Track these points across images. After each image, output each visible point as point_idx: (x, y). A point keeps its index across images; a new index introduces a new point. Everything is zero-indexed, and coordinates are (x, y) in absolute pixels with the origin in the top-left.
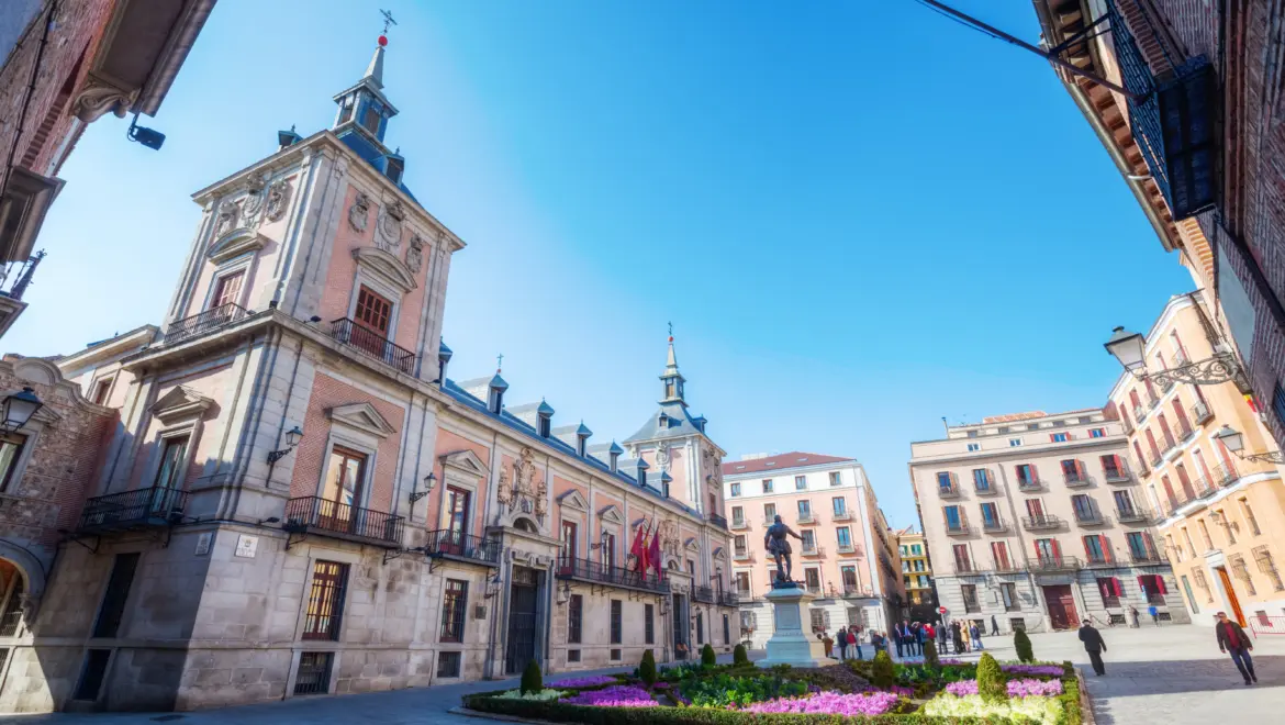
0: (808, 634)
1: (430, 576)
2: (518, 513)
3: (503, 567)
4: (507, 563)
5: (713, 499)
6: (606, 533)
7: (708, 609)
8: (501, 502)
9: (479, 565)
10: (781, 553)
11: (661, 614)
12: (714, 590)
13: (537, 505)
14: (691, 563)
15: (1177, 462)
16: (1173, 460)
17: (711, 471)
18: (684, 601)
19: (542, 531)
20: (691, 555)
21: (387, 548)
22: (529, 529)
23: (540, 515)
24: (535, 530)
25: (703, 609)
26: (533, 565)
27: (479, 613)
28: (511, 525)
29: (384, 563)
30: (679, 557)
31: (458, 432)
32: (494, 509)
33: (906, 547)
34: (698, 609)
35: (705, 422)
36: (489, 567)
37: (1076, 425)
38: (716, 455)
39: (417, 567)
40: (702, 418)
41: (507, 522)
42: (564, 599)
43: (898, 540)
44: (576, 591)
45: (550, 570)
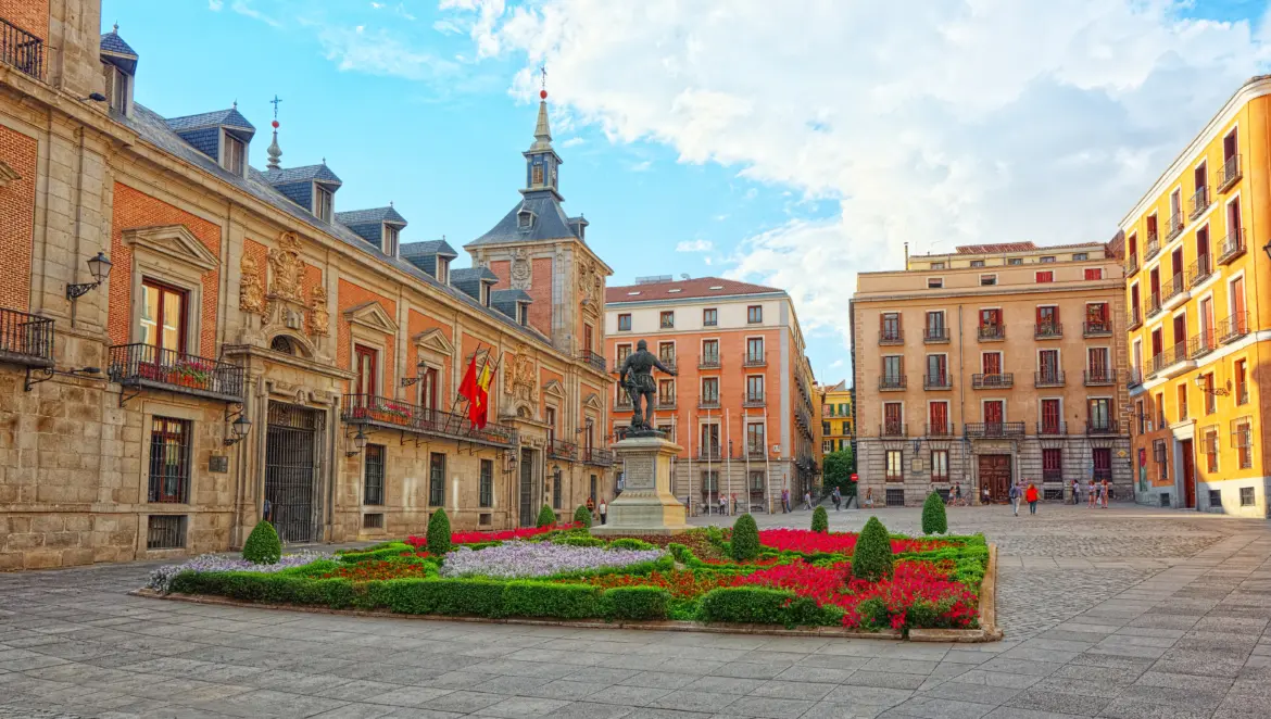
0: (666, 496)
1: (122, 411)
2: (276, 328)
3: (252, 401)
4: (259, 397)
5: (588, 330)
6: (422, 365)
7: (571, 468)
8: (245, 309)
9: (208, 398)
10: (641, 391)
11: (504, 472)
12: (582, 445)
13: (311, 320)
14: (551, 410)
15: (1177, 313)
16: (1174, 309)
17: (589, 292)
18: (538, 457)
19: (320, 356)
20: (551, 401)
21: (29, 367)
22: (298, 354)
23: (314, 332)
24: (306, 353)
25: (563, 468)
26: (303, 402)
27: (216, 464)
28: (265, 344)
29: (27, 389)
30: (533, 402)
31: (157, 194)
32: (234, 319)
33: (832, 407)
34: (555, 467)
35: (584, 225)
36: (229, 402)
37: (1068, 262)
38: (598, 272)
39: (92, 396)
40: (582, 219)
41: (259, 339)
42: (356, 449)
43: (823, 398)
44: (376, 440)
45: (333, 409)
